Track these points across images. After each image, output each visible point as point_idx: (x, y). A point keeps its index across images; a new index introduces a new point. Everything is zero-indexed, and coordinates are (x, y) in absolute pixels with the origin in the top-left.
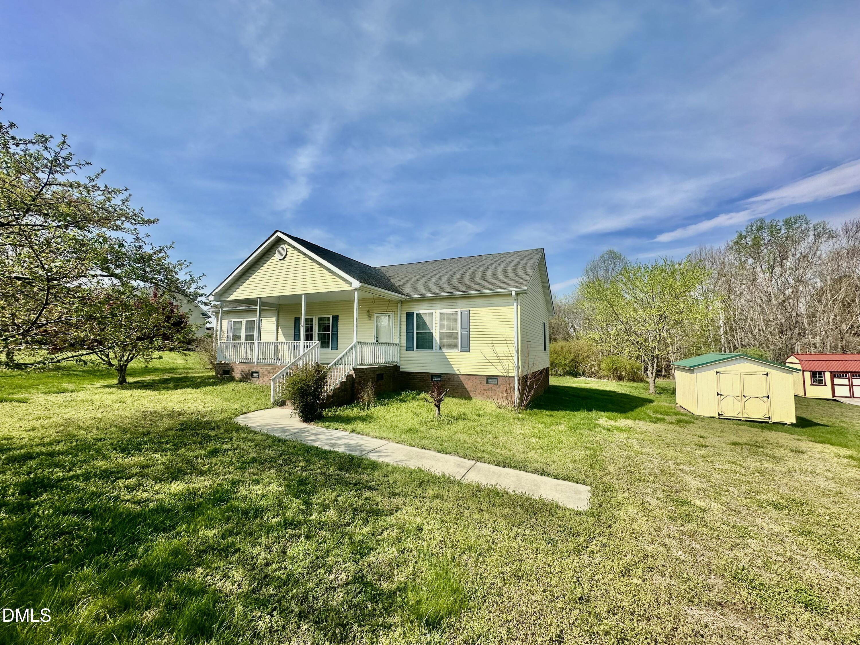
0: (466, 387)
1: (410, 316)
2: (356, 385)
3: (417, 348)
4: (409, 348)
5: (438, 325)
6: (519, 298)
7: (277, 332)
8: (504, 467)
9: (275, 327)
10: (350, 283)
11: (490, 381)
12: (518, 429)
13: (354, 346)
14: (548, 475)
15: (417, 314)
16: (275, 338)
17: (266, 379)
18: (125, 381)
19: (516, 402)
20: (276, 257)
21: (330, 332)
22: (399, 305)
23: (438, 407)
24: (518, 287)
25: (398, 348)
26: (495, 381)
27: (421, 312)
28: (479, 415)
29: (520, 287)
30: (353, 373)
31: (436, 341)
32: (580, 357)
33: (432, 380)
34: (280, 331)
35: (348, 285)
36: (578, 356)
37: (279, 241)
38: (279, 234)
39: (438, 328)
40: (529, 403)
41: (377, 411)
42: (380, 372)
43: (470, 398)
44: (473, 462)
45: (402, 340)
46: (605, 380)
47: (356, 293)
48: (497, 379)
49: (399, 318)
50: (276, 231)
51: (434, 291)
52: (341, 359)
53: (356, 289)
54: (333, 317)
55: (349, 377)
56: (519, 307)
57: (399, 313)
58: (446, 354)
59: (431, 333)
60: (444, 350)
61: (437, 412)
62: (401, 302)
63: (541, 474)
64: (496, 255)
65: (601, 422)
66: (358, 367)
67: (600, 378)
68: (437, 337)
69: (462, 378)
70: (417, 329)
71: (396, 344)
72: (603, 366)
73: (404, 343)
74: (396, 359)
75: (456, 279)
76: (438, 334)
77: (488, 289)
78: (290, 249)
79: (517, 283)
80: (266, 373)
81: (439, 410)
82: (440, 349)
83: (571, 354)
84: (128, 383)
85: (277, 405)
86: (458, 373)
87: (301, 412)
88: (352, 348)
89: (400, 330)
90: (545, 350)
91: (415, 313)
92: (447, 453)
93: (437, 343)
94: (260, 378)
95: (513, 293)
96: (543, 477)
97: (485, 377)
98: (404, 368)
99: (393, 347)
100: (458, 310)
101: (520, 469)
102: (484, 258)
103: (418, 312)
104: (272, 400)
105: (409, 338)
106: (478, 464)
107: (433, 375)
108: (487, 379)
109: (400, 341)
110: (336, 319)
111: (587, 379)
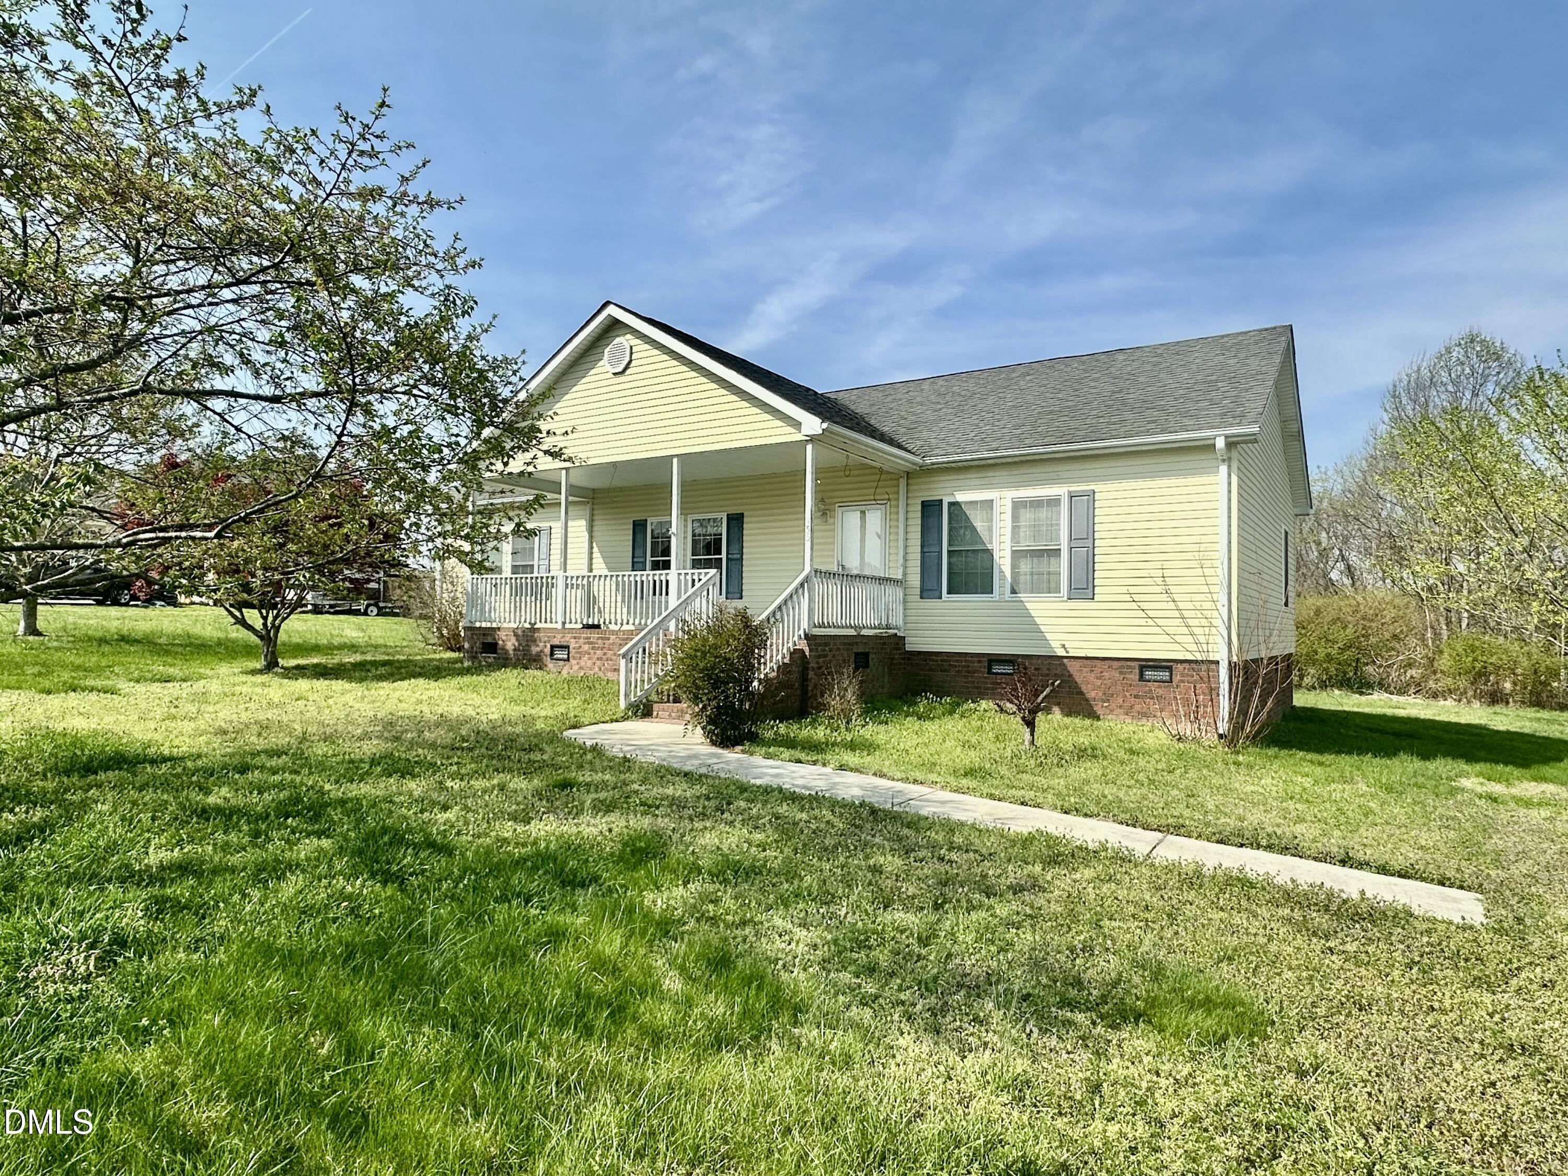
0: (1084, 688)
1: (930, 509)
2: (811, 674)
3: (949, 592)
4: (928, 591)
5: (1008, 531)
6: (1234, 454)
7: (591, 553)
8: (1242, 845)
9: (586, 545)
10: (797, 425)
11: (1148, 674)
12: (1243, 783)
13: (807, 579)
14: (1362, 865)
15: (951, 504)
16: (586, 567)
17: (585, 661)
18: (277, 664)
19: (1223, 727)
20: (604, 367)
21: (724, 556)
22: (903, 482)
23: (1030, 724)
24: (1231, 425)
25: (900, 592)
26: (1165, 675)
27: (960, 497)
28: (1132, 752)
29: (1239, 424)
30: (803, 645)
31: (1001, 572)
32: (1373, 640)
33: (990, 672)
34: (595, 549)
35: (792, 430)
36: (1366, 636)
37: (614, 327)
38: (612, 310)
39: (1007, 538)
40: (1259, 732)
41: (871, 731)
42: (861, 650)
43: (1098, 718)
44: (1159, 835)
45: (909, 570)
46: (1450, 703)
47: (809, 448)
48: (1170, 669)
49: (902, 517)
50: (607, 303)
51: (995, 445)
52: (780, 608)
53: (812, 439)
54: (730, 518)
55: (796, 654)
56: (1234, 479)
57: (902, 503)
58: (1028, 605)
59: (989, 553)
60: (1022, 596)
61: (1028, 736)
62: (908, 475)
63: (1343, 863)
64: (1155, 347)
65: (1466, 783)
66: (817, 631)
67: (1435, 696)
68: (1003, 561)
69: (1073, 667)
70: (950, 545)
71: (896, 582)
72: (1444, 662)
73: (915, 580)
74: (897, 619)
75: (1051, 412)
76: (1008, 554)
77: (1148, 433)
78: (641, 347)
79: (1226, 418)
80: (586, 647)
81: (1032, 734)
82: (1014, 592)
83: (1345, 628)
84: (282, 667)
85: (635, 714)
86: (1061, 652)
87: (711, 721)
88: (802, 585)
89: (906, 547)
90: (1286, 604)
91: (946, 500)
92: (1086, 815)
93: (1003, 577)
94: (573, 661)
95: (1220, 443)
96: (1346, 870)
97: (1136, 664)
98: (919, 642)
99: (890, 589)
100: (1060, 491)
101: (1284, 850)
102: (1121, 357)
103: (952, 500)
104: (623, 704)
105: (929, 568)
106: (1170, 837)
107: (993, 660)
108: (1142, 669)
109: (905, 574)
110: (736, 521)
111: (1395, 698)
